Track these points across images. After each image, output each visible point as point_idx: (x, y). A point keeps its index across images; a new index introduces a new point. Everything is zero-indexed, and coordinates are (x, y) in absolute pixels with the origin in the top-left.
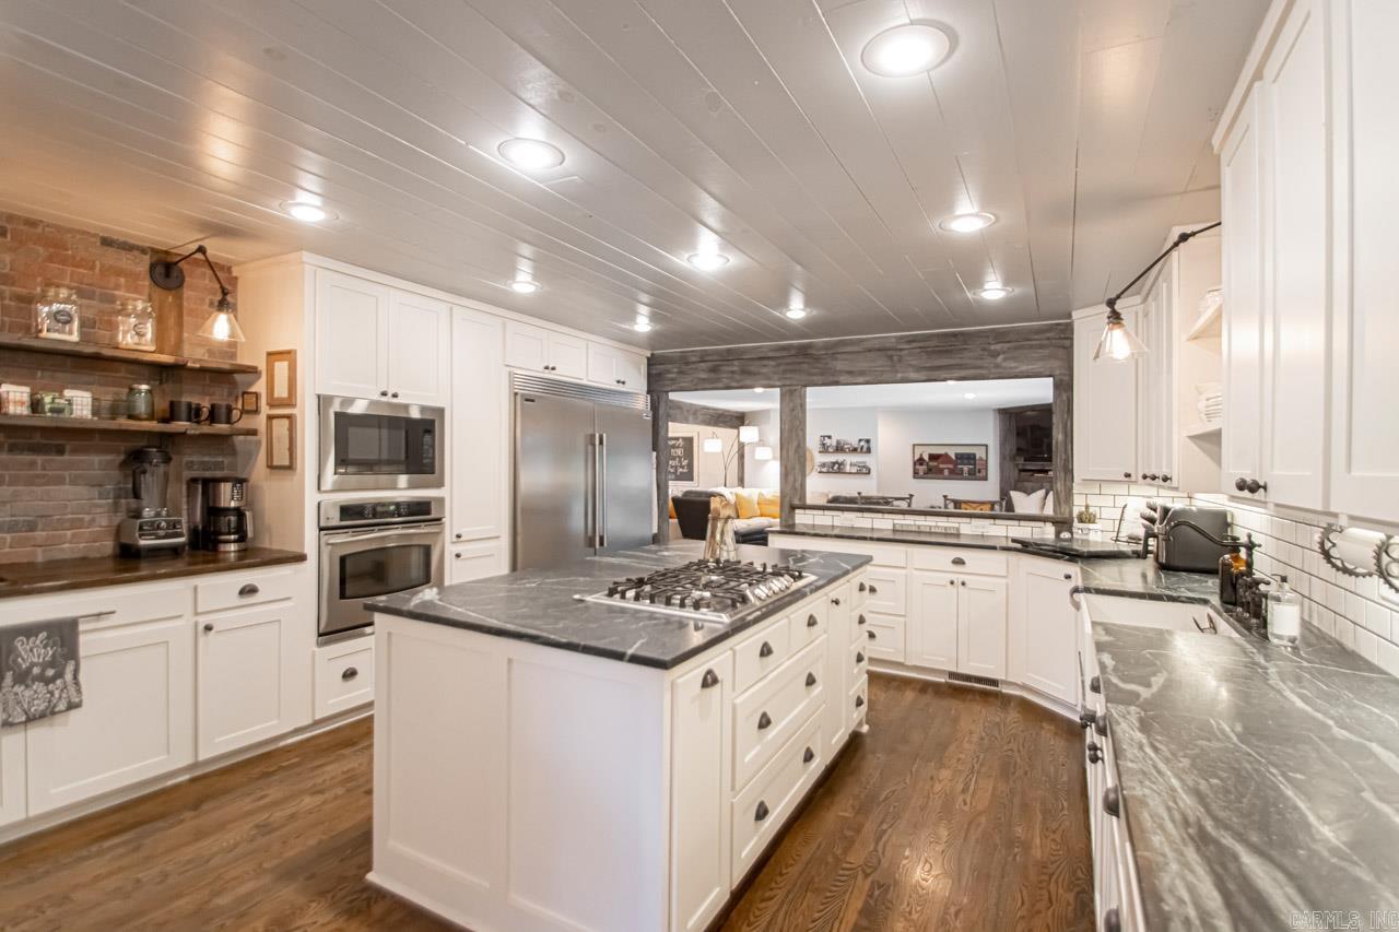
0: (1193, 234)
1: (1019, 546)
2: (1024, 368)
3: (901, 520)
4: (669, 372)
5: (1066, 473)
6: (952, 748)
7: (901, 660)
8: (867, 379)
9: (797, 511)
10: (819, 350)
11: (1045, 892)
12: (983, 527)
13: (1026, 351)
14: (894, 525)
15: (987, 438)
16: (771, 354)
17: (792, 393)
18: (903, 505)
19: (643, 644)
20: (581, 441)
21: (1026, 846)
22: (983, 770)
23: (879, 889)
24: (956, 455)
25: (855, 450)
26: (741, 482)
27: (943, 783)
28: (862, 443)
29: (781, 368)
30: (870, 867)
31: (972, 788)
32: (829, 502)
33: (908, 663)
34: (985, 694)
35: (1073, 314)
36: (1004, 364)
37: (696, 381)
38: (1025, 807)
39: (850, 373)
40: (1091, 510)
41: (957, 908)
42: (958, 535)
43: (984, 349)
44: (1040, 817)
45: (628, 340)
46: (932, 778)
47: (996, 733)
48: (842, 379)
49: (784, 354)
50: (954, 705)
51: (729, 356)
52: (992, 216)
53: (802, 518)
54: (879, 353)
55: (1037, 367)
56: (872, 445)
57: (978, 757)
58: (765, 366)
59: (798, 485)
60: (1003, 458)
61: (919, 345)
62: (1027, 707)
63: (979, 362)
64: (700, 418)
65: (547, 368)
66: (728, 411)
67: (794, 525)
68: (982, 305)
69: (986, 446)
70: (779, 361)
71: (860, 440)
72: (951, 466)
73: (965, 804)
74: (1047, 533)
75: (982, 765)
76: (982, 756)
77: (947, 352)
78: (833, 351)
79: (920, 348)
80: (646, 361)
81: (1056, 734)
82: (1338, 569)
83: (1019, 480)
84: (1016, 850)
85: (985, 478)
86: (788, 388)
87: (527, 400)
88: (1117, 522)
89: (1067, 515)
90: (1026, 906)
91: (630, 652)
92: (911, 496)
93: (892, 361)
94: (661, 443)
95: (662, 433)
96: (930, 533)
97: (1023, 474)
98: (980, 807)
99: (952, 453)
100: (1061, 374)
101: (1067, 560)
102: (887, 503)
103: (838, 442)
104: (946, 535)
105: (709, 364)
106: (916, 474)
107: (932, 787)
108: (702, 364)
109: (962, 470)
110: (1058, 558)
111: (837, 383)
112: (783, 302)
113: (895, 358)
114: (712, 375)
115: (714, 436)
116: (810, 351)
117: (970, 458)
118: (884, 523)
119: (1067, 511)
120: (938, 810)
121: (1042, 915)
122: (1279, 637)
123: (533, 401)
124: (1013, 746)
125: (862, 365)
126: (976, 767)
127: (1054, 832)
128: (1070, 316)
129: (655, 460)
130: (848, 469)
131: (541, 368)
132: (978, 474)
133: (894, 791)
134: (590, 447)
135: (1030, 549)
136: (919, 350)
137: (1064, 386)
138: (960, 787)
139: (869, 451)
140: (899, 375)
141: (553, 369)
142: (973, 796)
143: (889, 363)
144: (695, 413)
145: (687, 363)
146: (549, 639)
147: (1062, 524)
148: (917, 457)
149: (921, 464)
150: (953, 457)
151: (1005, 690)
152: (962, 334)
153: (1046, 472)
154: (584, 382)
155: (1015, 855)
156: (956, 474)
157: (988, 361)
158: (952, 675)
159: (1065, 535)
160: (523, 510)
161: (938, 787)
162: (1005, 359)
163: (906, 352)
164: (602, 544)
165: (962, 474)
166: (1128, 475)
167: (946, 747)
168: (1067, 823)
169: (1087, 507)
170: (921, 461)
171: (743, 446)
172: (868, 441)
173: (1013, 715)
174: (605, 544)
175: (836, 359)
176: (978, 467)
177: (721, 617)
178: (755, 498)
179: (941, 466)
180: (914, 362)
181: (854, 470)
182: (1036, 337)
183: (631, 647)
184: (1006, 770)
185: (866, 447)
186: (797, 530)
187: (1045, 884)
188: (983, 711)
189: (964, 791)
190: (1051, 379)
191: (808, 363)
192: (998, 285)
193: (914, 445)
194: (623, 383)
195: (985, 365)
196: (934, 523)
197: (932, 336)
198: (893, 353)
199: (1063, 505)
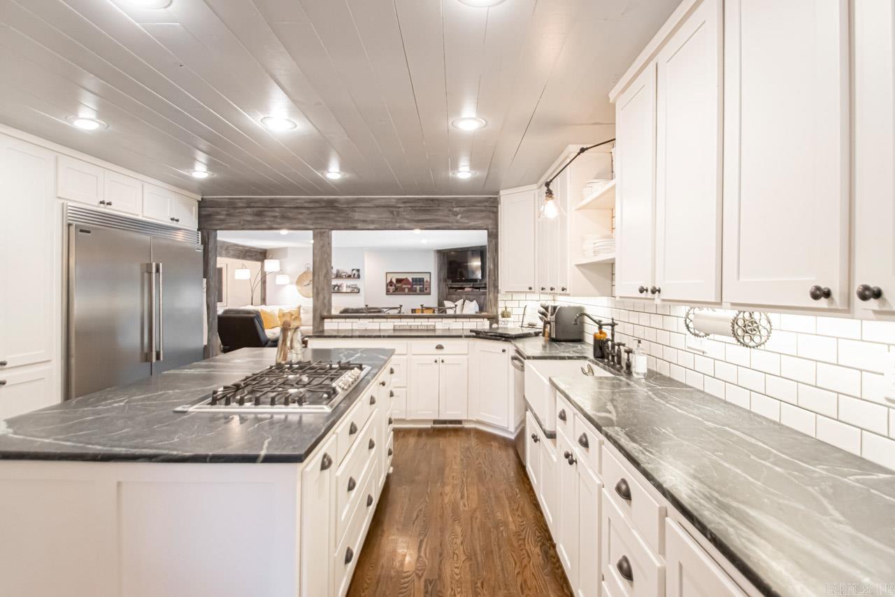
0: (587, 149)
1: (474, 334)
2: (472, 223)
3: (398, 322)
4: (218, 214)
5: (494, 288)
6: (447, 471)
7: (404, 417)
8: (376, 226)
9: (326, 320)
10: (343, 204)
11: (524, 551)
12: (450, 324)
13: (473, 213)
14: (394, 326)
15: (430, 268)
16: (306, 205)
17: (322, 234)
18: (394, 312)
19: (269, 443)
20: (137, 269)
21: (506, 524)
22: (469, 480)
23: (430, 585)
24: (412, 279)
25: (350, 276)
26: (264, 301)
27: (448, 496)
28: (354, 272)
29: (313, 216)
30: (420, 570)
31: (466, 495)
32: (341, 313)
33: (408, 419)
34: (456, 430)
35: (501, 192)
36: (462, 220)
37: (242, 223)
38: (497, 497)
39: (364, 221)
40: (508, 310)
41: (481, 580)
42: (434, 330)
43: (450, 211)
44: (507, 503)
45: (183, 185)
46: (441, 494)
47: (468, 454)
48: (359, 225)
49: (317, 205)
50: (442, 441)
51: (271, 205)
52: (483, 121)
53: (329, 325)
54: (385, 209)
55: (479, 223)
56: (361, 273)
57: (463, 472)
58: (302, 213)
59: (326, 301)
60: (439, 280)
61: (412, 205)
62: (481, 435)
63: (447, 219)
64: (232, 252)
65: (102, 203)
66: (253, 248)
67: (323, 331)
68: (456, 181)
69: (430, 273)
70: (312, 211)
71: (353, 270)
72: (410, 286)
73: (465, 506)
74: (484, 325)
75: (466, 478)
76: (466, 471)
77: (426, 211)
78: (353, 206)
80: (197, 203)
81: (500, 448)
82: (693, 334)
83: (449, 294)
84: (502, 529)
85: (429, 294)
86: (319, 230)
87: (81, 231)
88: (521, 317)
89: (495, 314)
90: (518, 564)
91: (263, 453)
92: (401, 306)
93: (393, 214)
94: (211, 272)
95: (211, 263)
96: (418, 330)
97: (451, 290)
98: (474, 506)
99: (410, 278)
100: (492, 228)
101: (505, 341)
102: (380, 312)
103: (338, 271)
104: (427, 330)
105: (255, 209)
106: (388, 292)
107: (443, 500)
108: (249, 210)
109: (416, 288)
110: (498, 340)
111: (355, 228)
112: (323, 166)
113: (395, 213)
114: (257, 219)
115: (244, 267)
116: (336, 205)
117: (420, 281)
118: (387, 325)
119: (495, 311)
120: (451, 515)
121: (528, 568)
122: (638, 374)
123: (89, 232)
124: (480, 460)
125: (373, 216)
126: (464, 480)
127: (517, 510)
128: (498, 193)
129: (205, 285)
130: (344, 289)
131: (97, 203)
132: (425, 291)
133: (421, 510)
134: (146, 275)
135: (481, 335)
136: (410, 208)
137: (493, 236)
138: (459, 495)
139: (359, 277)
140: (398, 225)
141: (109, 204)
142: (468, 500)
143: (391, 216)
144: (227, 249)
145: (235, 208)
146: (171, 455)
147: (493, 319)
148: (388, 281)
149: (391, 286)
150: (411, 280)
151: (467, 426)
152: (437, 200)
153: (463, 288)
154: (140, 218)
155: (502, 532)
156: (412, 291)
157: (452, 218)
158: (435, 422)
159: (495, 326)
160: (77, 333)
161: (446, 500)
162: (462, 218)
163: (402, 209)
164: (158, 358)
165: (416, 291)
166: (530, 288)
167: (444, 470)
168: (522, 502)
169: (506, 308)
170: (391, 283)
171: (265, 276)
172: (358, 270)
173: (473, 442)
174: (161, 359)
175: (355, 211)
176: (425, 287)
177: (323, 408)
178: (277, 313)
179: (404, 286)
180: (406, 217)
181: (349, 290)
182: (479, 205)
183: (262, 449)
184: (481, 477)
185: (356, 275)
186: (326, 334)
187: (523, 547)
188: (458, 442)
189: (462, 497)
190: (486, 231)
191: (335, 213)
192: (467, 169)
193: (387, 273)
194: (177, 221)
195: (450, 220)
196: (420, 324)
197: (419, 199)
198: (394, 209)
199: (493, 308)
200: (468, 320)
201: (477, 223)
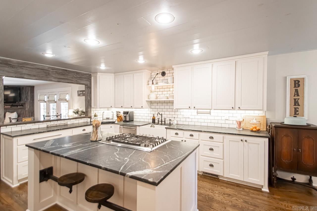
2: (82, 82)
3: (49, 124)
10: (14, 64)
12: (73, 121)
14: (47, 125)
36: (78, 80)
39: (29, 75)
42: (67, 125)
43: (73, 76)
53: (5, 130)
54: (42, 70)
63: (72, 79)
77: (62, 74)
78: (21, 65)
79: (56, 72)
89: (91, 116)
111: (22, 78)
116: (10, 63)
118: (44, 125)
125: (34, 73)
128: (91, 72)
140: (49, 79)
143: (45, 74)
152: (69, 71)
163: (51, 72)
166: (111, 106)
169: (95, 113)
175: (23, 69)
180: (53, 76)
182: (85, 76)
195: (74, 80)
196: (60, 123)
197: (59, 69)
198: (47, 71)
199: (90, 114)
200: (81, 119)
201: (84, 82)
